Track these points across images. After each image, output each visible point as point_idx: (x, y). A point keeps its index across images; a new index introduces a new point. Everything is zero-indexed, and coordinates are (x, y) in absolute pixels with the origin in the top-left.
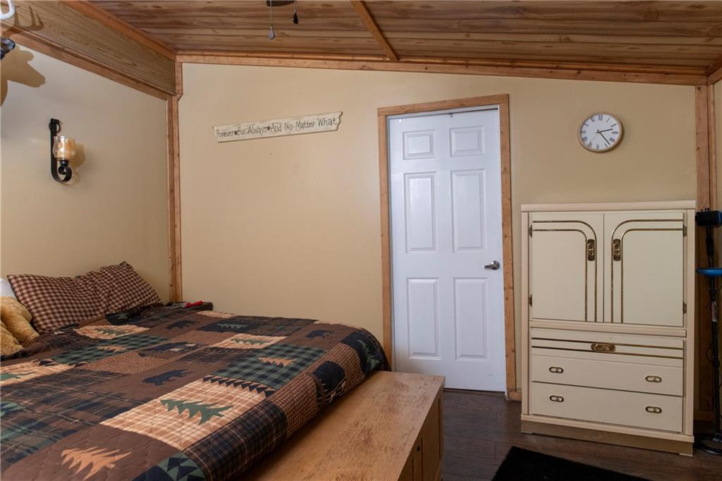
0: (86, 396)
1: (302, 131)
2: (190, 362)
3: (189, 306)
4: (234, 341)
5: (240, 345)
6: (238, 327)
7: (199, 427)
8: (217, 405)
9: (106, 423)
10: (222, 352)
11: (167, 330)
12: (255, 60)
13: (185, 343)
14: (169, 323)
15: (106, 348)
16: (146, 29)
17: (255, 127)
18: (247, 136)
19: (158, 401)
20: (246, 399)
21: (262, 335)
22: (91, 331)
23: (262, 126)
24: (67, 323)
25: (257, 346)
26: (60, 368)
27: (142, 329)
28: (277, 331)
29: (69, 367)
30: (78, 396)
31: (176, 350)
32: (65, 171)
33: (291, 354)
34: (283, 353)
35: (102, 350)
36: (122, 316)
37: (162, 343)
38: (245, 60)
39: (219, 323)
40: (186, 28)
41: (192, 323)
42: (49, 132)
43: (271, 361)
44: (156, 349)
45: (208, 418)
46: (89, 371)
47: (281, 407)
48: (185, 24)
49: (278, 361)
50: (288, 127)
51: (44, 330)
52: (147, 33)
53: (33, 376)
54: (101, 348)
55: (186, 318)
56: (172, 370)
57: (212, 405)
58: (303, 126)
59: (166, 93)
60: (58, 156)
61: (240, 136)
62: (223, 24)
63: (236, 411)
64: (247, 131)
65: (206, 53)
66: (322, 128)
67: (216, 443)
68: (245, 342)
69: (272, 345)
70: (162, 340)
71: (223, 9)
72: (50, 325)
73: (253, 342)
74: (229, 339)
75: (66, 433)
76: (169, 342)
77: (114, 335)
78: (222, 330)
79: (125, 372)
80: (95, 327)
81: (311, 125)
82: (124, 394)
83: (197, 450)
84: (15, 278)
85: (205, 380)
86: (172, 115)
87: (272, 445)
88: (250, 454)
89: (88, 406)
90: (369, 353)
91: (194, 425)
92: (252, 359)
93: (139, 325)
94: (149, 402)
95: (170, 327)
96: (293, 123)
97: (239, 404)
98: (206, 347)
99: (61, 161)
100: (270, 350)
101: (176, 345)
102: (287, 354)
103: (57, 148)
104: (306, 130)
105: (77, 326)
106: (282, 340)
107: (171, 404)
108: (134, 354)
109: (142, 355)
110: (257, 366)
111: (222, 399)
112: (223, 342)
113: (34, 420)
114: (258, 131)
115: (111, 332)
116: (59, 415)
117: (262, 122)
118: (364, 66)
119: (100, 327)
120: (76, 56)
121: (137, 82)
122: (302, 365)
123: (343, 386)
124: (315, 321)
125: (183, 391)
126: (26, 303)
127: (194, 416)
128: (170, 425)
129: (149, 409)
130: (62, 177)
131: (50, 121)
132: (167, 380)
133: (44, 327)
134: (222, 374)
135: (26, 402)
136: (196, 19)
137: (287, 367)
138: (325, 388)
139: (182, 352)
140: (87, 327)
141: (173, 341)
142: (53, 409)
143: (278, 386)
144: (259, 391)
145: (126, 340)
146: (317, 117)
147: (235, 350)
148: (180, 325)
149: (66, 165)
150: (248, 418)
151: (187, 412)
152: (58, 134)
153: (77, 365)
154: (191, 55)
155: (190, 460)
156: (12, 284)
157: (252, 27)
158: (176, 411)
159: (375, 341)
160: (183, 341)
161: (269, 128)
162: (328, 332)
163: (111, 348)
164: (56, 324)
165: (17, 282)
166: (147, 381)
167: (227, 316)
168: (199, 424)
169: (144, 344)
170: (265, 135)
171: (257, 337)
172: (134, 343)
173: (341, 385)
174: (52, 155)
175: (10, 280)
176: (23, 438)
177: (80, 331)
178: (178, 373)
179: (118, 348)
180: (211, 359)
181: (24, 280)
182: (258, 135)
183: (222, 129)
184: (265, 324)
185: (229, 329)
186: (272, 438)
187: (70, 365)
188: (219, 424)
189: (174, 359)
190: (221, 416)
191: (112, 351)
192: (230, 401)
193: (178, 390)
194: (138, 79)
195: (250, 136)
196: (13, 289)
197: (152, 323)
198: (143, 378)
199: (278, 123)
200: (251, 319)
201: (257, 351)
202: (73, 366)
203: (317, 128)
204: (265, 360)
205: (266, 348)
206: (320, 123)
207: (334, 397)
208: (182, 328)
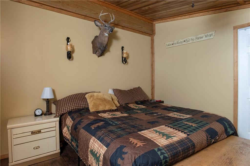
0: (133, 124)
1: (198, 40)
2: (160, 119)
3: (157, 101)
4: (173, 115)
5: (176, 116)
6: (174, 110)
7: (166, 141)
8: (171, 135)
9: (139, 133)
10: (170, 118)
11: (152, 108)
12: (180, 18)
13: (158, 113)
14: (152, 106)
15: (136, 111)
16: (145, 16)
17: (180, 41)
18: (177, 45)
19: (152, 129)
20: (180, 135)
21: (183, 114)
22: (132, 106)
23: (182, 41)
24: (126, 103)
25: (182, 117)
26: (126, 115)
27: (145, 107)
28: (189, 113)
29: (128, 115)
30: (131, 123)
31: (155, 115)
32: (125, 60)
33: (195, 122)
34: (192, 121)
35: (135, 112)
36: (139, 102)
37: (151, 112)
38: (176, 18)
39: (168, 108)
40: (157, 12)
41: (159, 107)
42: (121, 50)
43: (188, 124)
44: (150, 113)
45: (168, 138)
46: (133, 117)
47: (193, 141)
48: (157, 11)
49: (191, 124)
50: (192, 40)
51: (121, 104)
52: (146, 17)
53: (120, 116)
54: (135, 111)
55: (157, 105)
56: (155, 121)
57: (169, 134)
58: (198, 38)
59: (151, 34)
60: (124, 57)
61: (174, 45)
62: (170, 7)
63: (177, 138)
64: (177, 43)
65: (163, 19)
66: (206, 38)
67: (171, 147)
68: (177, 115)
69: (187, 118)
70: (151, 111)
71: (170, 2)
72: (122, 103)
73: (180, 116)
74: (171, 114)
75: (130, 133)
76: (153, 112)
77: (137, 108)
78: (169, 110)
79: (142, 119)
80: (132, 105)
81: (202, 38)
82: (143, 125)
83: (166, 148)
84: (114, 89)
85: (166, 126)
86: (152, 41)
87: (190, 153)
88: (183, 154)
89: (134, 127)
90: (228, 127)
91: (164, 140)
92: (181, 122)
93: (144, 106)
94: (150, 129)
95: (152, 107)
96: (194, 38)
97: (178, 136)
98: (165, 115)
99: (124, 58)
100: (187, 120)
101: (155, 113)
102: (193, 122)
103: (123, 54)
104: (200, 40)
105: (128, 104)
106: (191, 117)
107: (157, 131)
108: (144, 114)
109: (146, 115)
110: (183, 124)
111: (172, 133)
112: (170, 114)
113: (122, 128)
114: (181, 42)
115: (137, 107)
116: (127, 127)
117: (182, 39)
118: (227, 10)
119: (134, 105)
120: (128, 28)
121: (143, 32)
122: (200, 127)
123: (217, 138)
124: (203, 111)
125: (159, 128)
126: (117, 96)
127: (164, 137)
128: (157, 138)
129: (150, 131)
130: (124, 62)
131: (121, 47)
132: (154, 123)
133: (121, 103)
134: (171, 125)
135: (119, 122)
136: (161, 8)
137: (194, 127)
138: (210, 137)
139: (157, 115)
140: (131, 104)
141: (154, 112)
142: (126, 126)
143: (191, 133)
144: (185, 133)
145: (141, 109)
146: (204, 34)
147: (174, 118)
148: (156, 107)
149: (125, 59)
150: (182, 142)
151: (161, 135)
152: (123, 51)
153: (130, 115)
154: (158, 21)
155: (163, 150)
156: (114, 91)
157: (180, 6)
158: (158, 133)
159: (231, 123)
160: (157, 112)
161: (185, 41)
162: (210, 116)
163: (137, 111)
164: (123, 103)
165: (115, 91)
166: (148, 122)
167: (170, 106)
168: (166, 140)
169: (146, 111)
170: (183, 44)
171: (182, 114)
172: (143, 111)
173: (216, 138)
174: (122, 56)
175: (113, 90)
176: (120, 132)
177: (129, 105)
178: (157, 122)
179: (139, 112)
180: (166, 119)
181: (116, 90)
182: (181, 44)
183: (168, 44)
184: (184, 110)
185: (171, 110)
186: (190, 150)
187: (128, 114)
188: (172, 141)
189: (155, 117)
190: (173, 139)
191: (138, 112)
192: (175, 135)
193: (158, 127)
194: (143, 31)
195: (178, 45)
196: (114, 92)
197: (147, 105)
198: (147, 122)
199: (188, 39)
200: (179, 108)
201: (182, 119)
202: (129, 115)
203: (204, 38)
204: (186, 123)
205: (185, 119)
206: (206, 36)
207: (213, 142)
208: (156, 108)
